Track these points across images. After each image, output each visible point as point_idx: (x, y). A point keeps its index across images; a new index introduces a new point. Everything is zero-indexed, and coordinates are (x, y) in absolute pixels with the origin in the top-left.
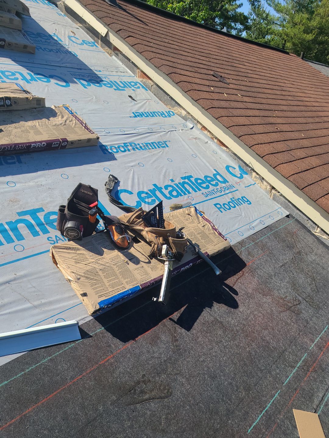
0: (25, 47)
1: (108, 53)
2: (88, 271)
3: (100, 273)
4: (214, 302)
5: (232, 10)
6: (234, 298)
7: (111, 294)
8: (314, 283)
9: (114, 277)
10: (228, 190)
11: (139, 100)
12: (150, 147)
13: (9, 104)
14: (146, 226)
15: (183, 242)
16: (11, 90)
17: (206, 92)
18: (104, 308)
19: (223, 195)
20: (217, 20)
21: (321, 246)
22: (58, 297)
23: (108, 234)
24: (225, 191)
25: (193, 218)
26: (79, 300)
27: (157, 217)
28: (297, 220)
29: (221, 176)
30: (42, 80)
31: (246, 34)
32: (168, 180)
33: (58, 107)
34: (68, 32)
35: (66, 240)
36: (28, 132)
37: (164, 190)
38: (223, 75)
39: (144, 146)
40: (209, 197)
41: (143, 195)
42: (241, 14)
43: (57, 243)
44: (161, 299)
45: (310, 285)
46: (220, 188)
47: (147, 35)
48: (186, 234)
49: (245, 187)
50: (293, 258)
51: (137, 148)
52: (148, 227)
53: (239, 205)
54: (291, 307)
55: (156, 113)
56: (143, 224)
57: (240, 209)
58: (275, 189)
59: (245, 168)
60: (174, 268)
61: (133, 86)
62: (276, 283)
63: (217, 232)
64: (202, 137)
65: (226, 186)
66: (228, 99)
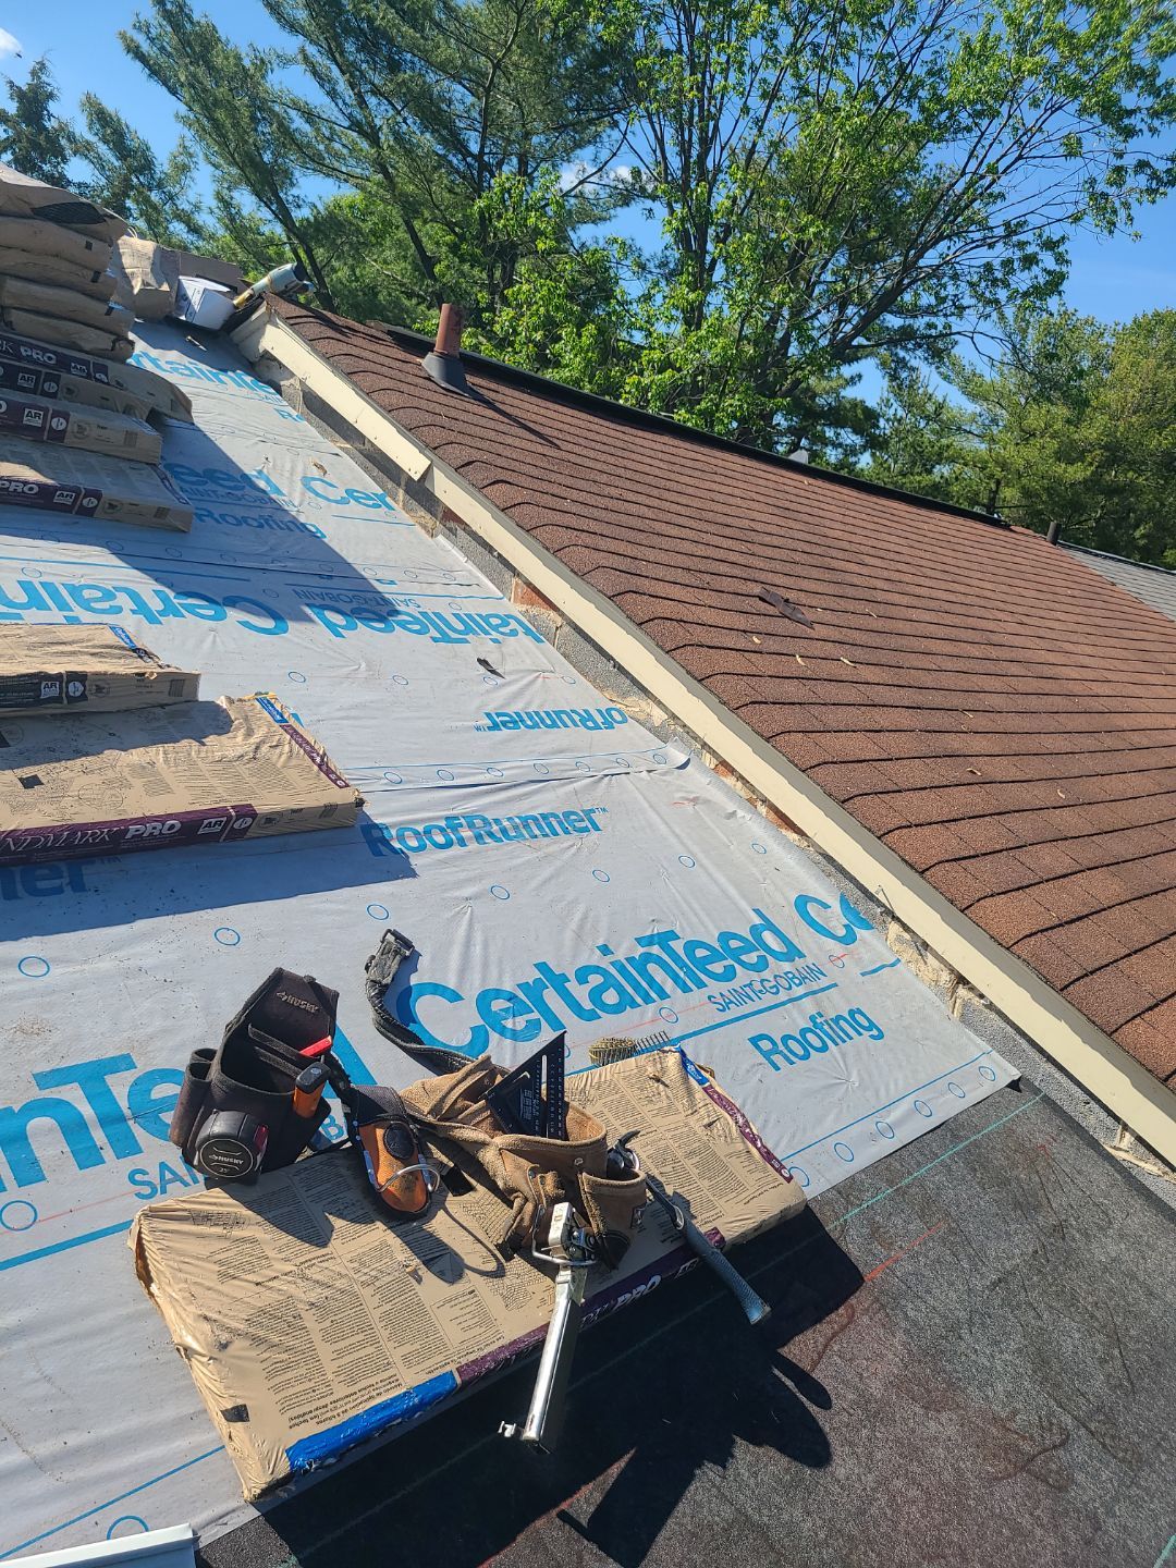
0: (161, 512)
1: (424, 527)
2: (263, 1311)
3: (309, 1319)
4: (738, 1439)
5: (828, 393)
6: (814, 1420)
7: (339, 1411)
8: (1116, 1352)
9: (361, 1337)
10: (800, 983)
11: (510, 673)
12: (537, 832)
13: (78, 694)
14: (498, 1127)
15: (629, 1193)
16: (94, 647)
17: (737, 650)
18: (306, 1471)
19: (783, 1004)
20: (779, 419)
21: (1138, 1203)
22: (135, 1422)
23: (356, 1157)
24: (790, 987)
26: (212, 1435)
27: (540, 1093)
28: (1047, 1100)
29: (778, 933)
30: (201, 611)
31: (870, 462)
32: (592, 949)
33: (240, 700)
34: (304, 465)
35: (196, 1181)
36: (124, 784)
37: (572, 986)
38: (791, 596)
39: (516, 828)
40: (733, 1012)
41: (498, 1005)
42: (855, 404)
43: (164, 1191)
44: (531, 1432)
45: (1103, 1361)
46: (771, 979)
47: (553, 477)
48: (644, 1157)
49: (863, 975)
50: (1037, 1252)
51: (491, 835)
52: (505, 1133)
53: (838, 1041)
54: (1035, 1456)
55: (564, 716)
56: (489, 1120)
57: (844, 1056)
58: (968, 983)
59: (864, 905)
60: (591, 1296)
61: (496, 628)
62: (974, 1357)
63: (758, 1149)
64: (717, 796)
65: (794, 971)
66: (809, 674)
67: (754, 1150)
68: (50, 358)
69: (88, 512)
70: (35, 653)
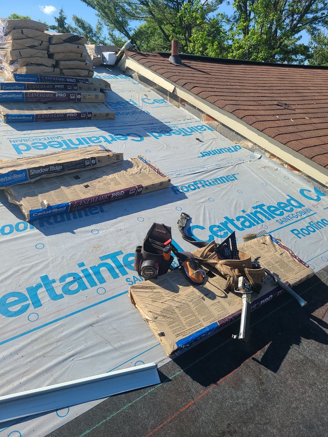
0: (107, 115)
1: (176, 106)
2: (164, 309)
3: (177, 310)
4: (302, 338)
5: (291, 44)
7: (188, 333)
9: (191, 314)
10: (305, 214)
11: (205, 141)
12: (219, 182)
13: (94, 163)
14: (220, 259)
15: (260, 272)
16: (96, 151)
17: (272, 121)
18: (182, 348)
19: (300, 220)
20: (277, 57)
22: (137, 338)
23: (182, 270)
24: (301, 215)
25: (268, 247)
26: (157, 341)
27: (230, 249)
29: (295, 201)
30: (121, 138)
31: (308, 63)
32: (240, 212)
33: (134, 159)
34: (142, 96)
35: (143, 280)
36: (108, 184)
37: (236, 222)
38: (287, 103)
39: (213, 182)
40: (285, 224)
41: (215, 229)
42: (300, 46)
43: (135, 283)
44: (241, 337)
46: (295, 214)
47: (210, 83)
48: (263, 264)
49: (324, 209)
51: (206, 185)
52: (222, 260)
53: (319, 229)
55: (222, 150)
56: (217, 257)
57: (321, 232)
59: (322, 189)
60: (253, 301)
61: (200, 129)
63: (297, 259)
64: (271, 165)
65: (302, 211)
66: (295, 124)
68: (74, 80)
69: (89, 118)
70: (83, 155)
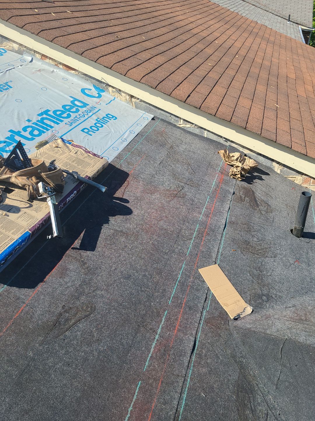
4: (110, 217)
6: (126, 206)
10: (90, 112)
14: (12, 172)
15: (57, 173)
17: (31, 15)
24: (88, 114)
25: (62, 150)
27: (21, 159)
28: (162, 120)
29: (79, 101)
37: (23, 133)
40: (74, 125)
46: (82, 113)
49: (107, 104)
50: (167, 154)
53: (105, 123)
57: (108, 126)
58: (134, 96)
59: (100, 86)
64: (46, 67)
66: (58, 18)
67: (90, 155)
